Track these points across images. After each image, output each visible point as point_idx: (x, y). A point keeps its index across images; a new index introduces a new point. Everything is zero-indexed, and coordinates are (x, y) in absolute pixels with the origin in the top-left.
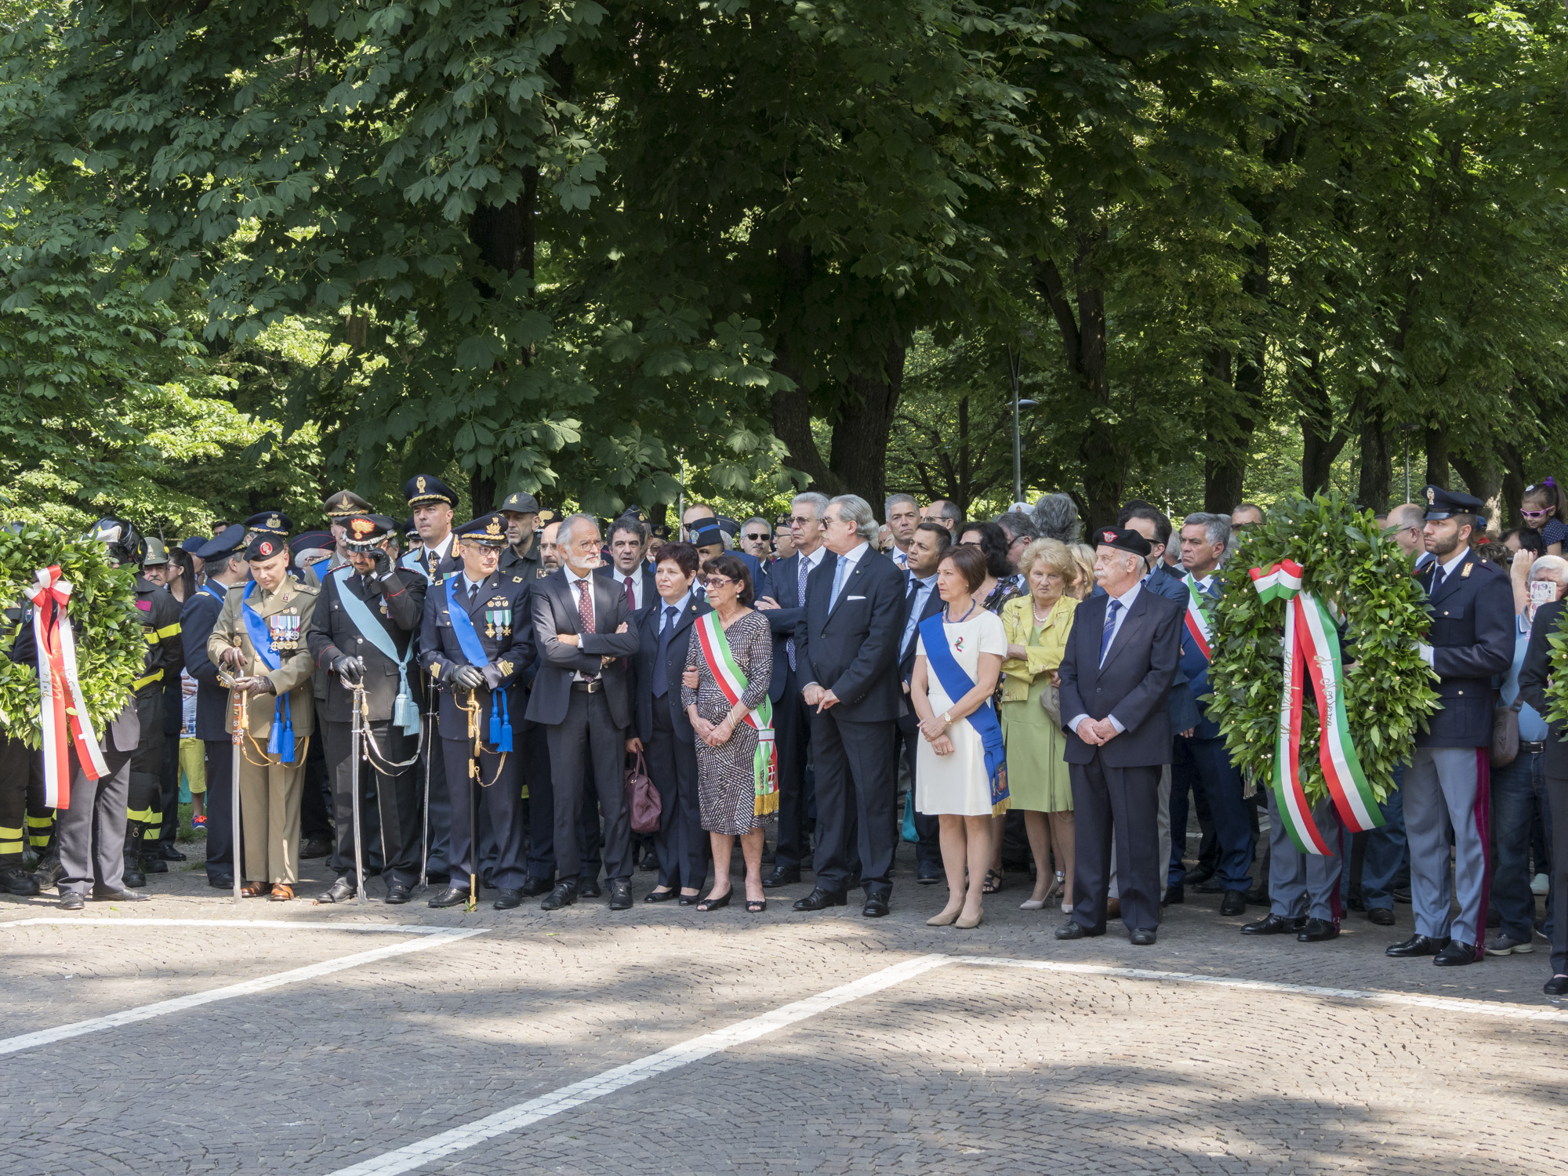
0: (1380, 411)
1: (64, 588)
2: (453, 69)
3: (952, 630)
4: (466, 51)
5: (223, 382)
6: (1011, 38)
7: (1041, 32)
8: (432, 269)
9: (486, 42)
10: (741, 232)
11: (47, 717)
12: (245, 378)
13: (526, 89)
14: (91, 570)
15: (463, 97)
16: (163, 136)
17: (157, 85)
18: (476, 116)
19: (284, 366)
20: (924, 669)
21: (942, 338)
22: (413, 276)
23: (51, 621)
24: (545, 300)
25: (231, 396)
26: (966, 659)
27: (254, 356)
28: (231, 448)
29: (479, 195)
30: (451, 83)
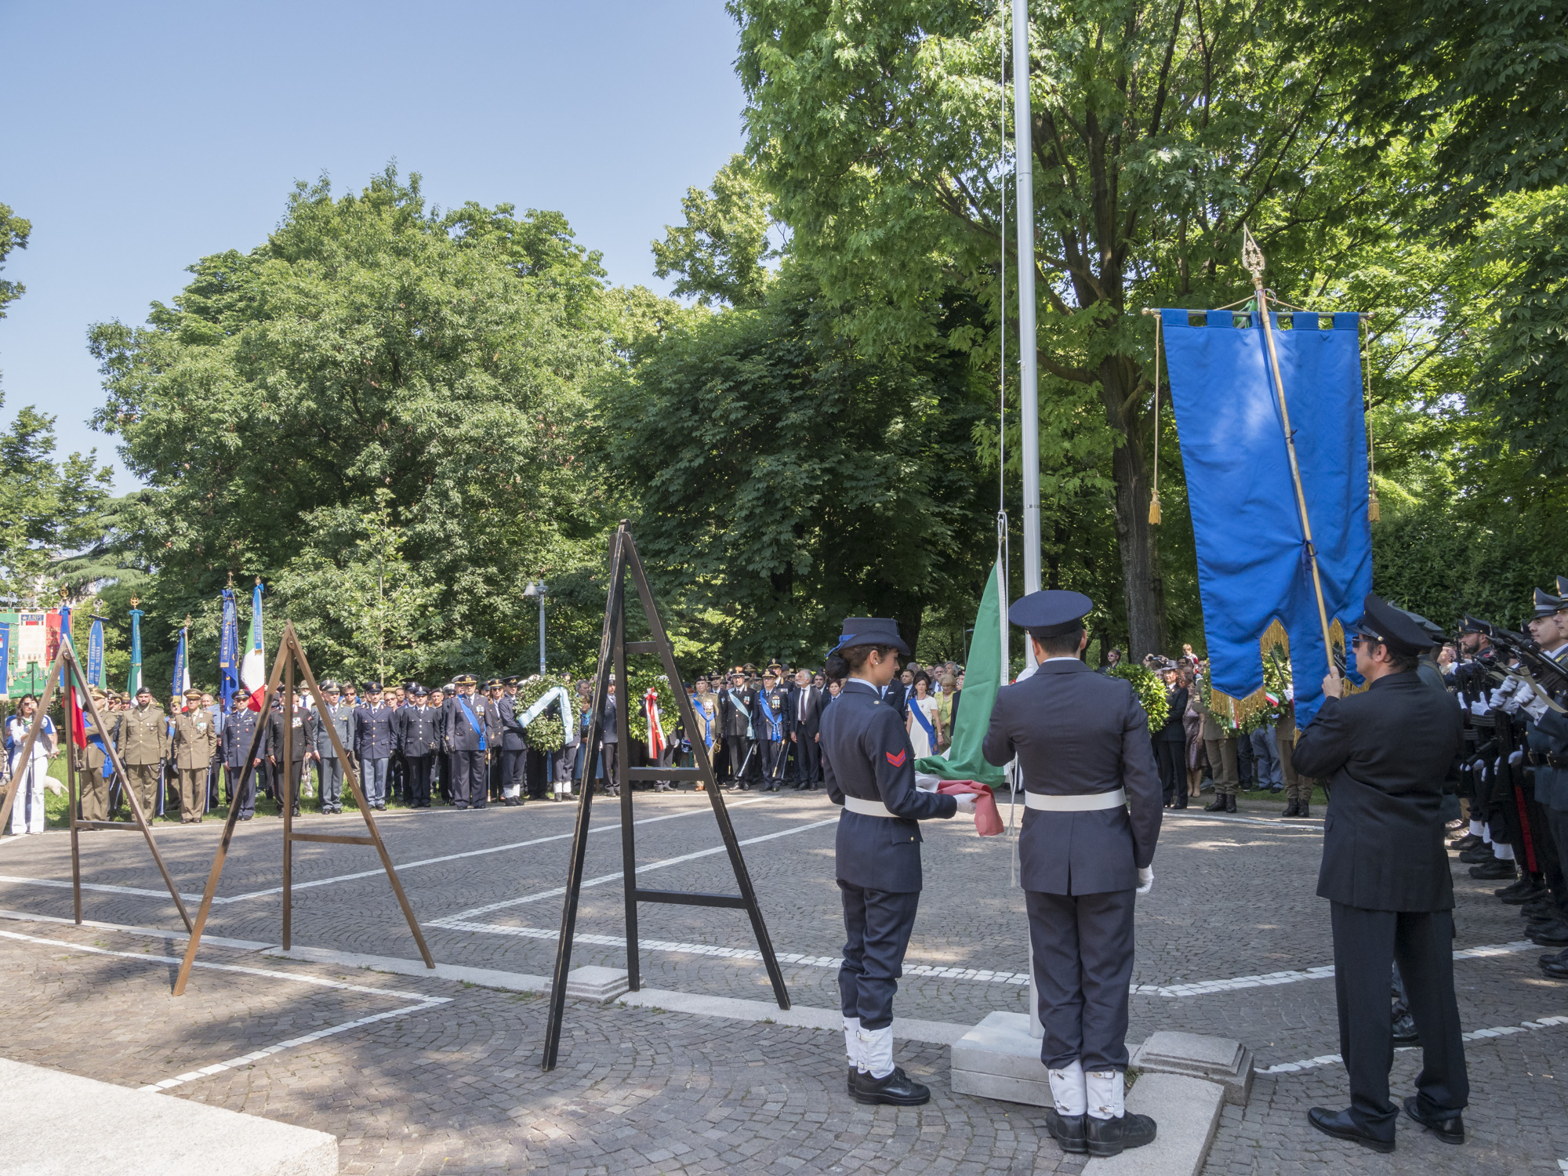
0: (1105, 630)
1: (655, 694)
2: (764, 530)
3: (919, 702)
4: (768, 525)
5: (684, 630)
6: (948, 512)
7: (957, 511)
8: (758, 592)
9: (774, 522)
10: (862, 576)
11: (650, 734)
12: (691, 628)
13: (787, 536)
14: (663, 689)
15: (765, 539)
16: (672, 551)
17: (670, 535)
18: (771, 545)
19: (705, 624)
20: (912, 716)
21: (934, 610)
22: (752, 595)
23: (651, 705)
24: (797, 599)
25: (686, 635)
26: (925, 711)
27: (695, 620)
28: (687, 653)
29: (772, 570)
30: (763, 534)
